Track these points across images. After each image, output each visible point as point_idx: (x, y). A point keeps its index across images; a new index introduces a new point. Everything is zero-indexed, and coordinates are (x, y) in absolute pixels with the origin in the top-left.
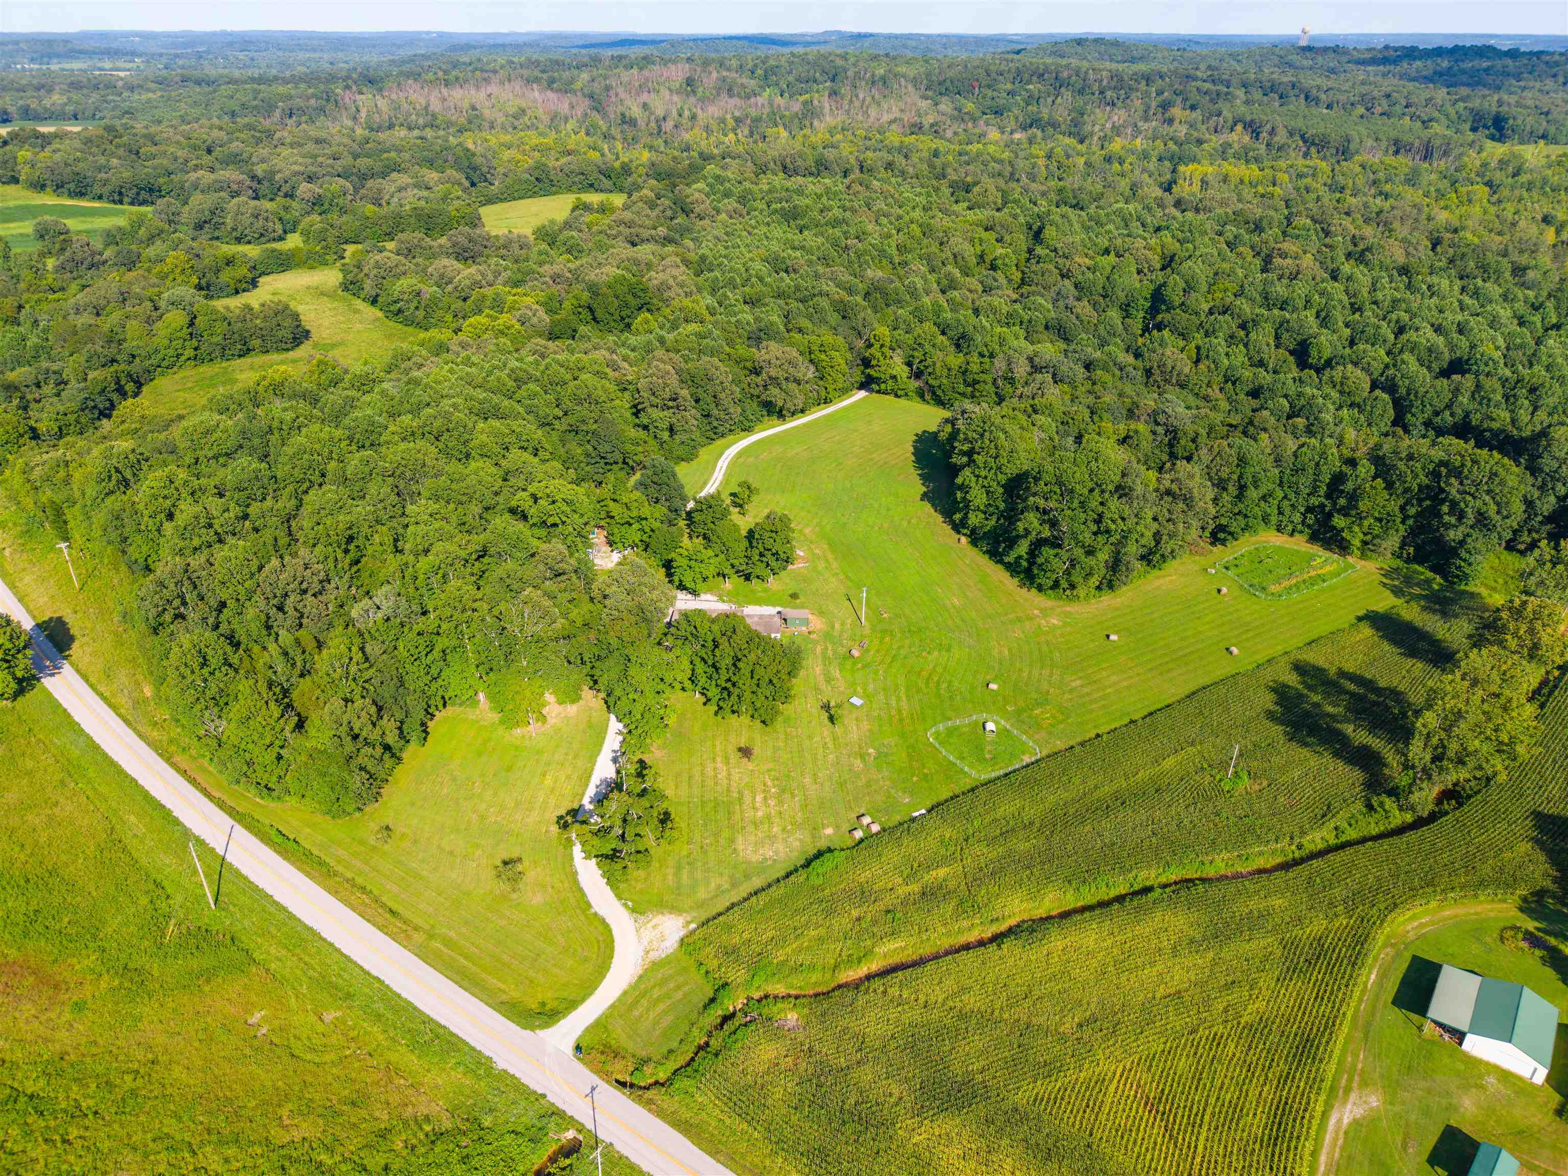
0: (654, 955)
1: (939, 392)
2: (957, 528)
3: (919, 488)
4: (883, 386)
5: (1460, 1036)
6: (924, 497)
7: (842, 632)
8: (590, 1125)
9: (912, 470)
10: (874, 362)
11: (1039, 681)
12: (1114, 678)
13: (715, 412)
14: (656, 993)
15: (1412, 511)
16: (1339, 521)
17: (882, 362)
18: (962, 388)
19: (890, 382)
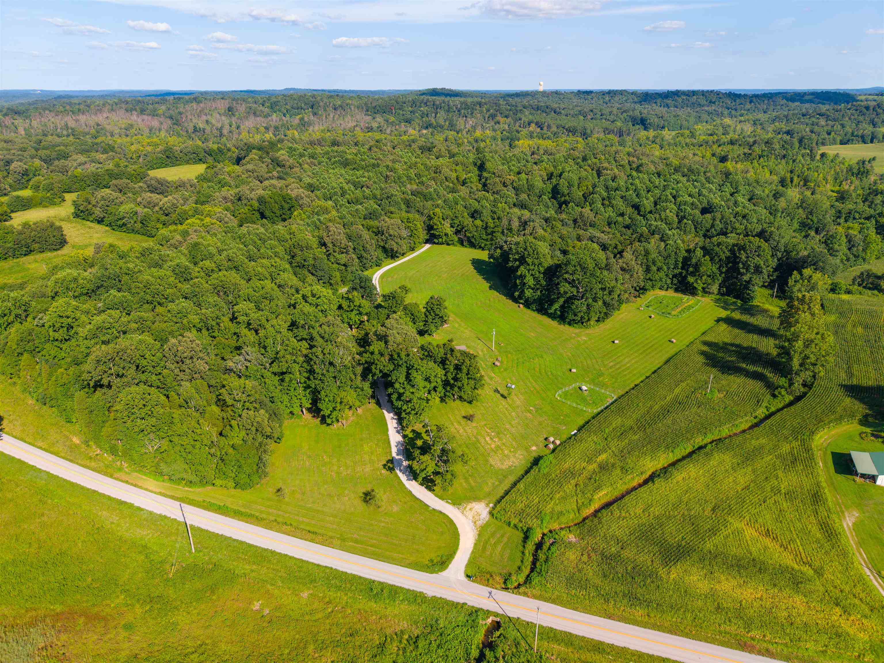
0: (479, 523)
1: (473, 240)
2: (516, 300)
3: (486, 285)
4: (440, 240)
5: (873, 478)
6: (491, 288)
7: (484, 355)
8: (500, 612)
9: (478, 277)
10: (435, 227)
11: (593, 366)
12: (627, 360)
13: (365, 255)
14: (492, 541)
15: (724, 270)
16: (691, 279)
17: (440, 226)
18: (485, 237)
19: (444, 238)
